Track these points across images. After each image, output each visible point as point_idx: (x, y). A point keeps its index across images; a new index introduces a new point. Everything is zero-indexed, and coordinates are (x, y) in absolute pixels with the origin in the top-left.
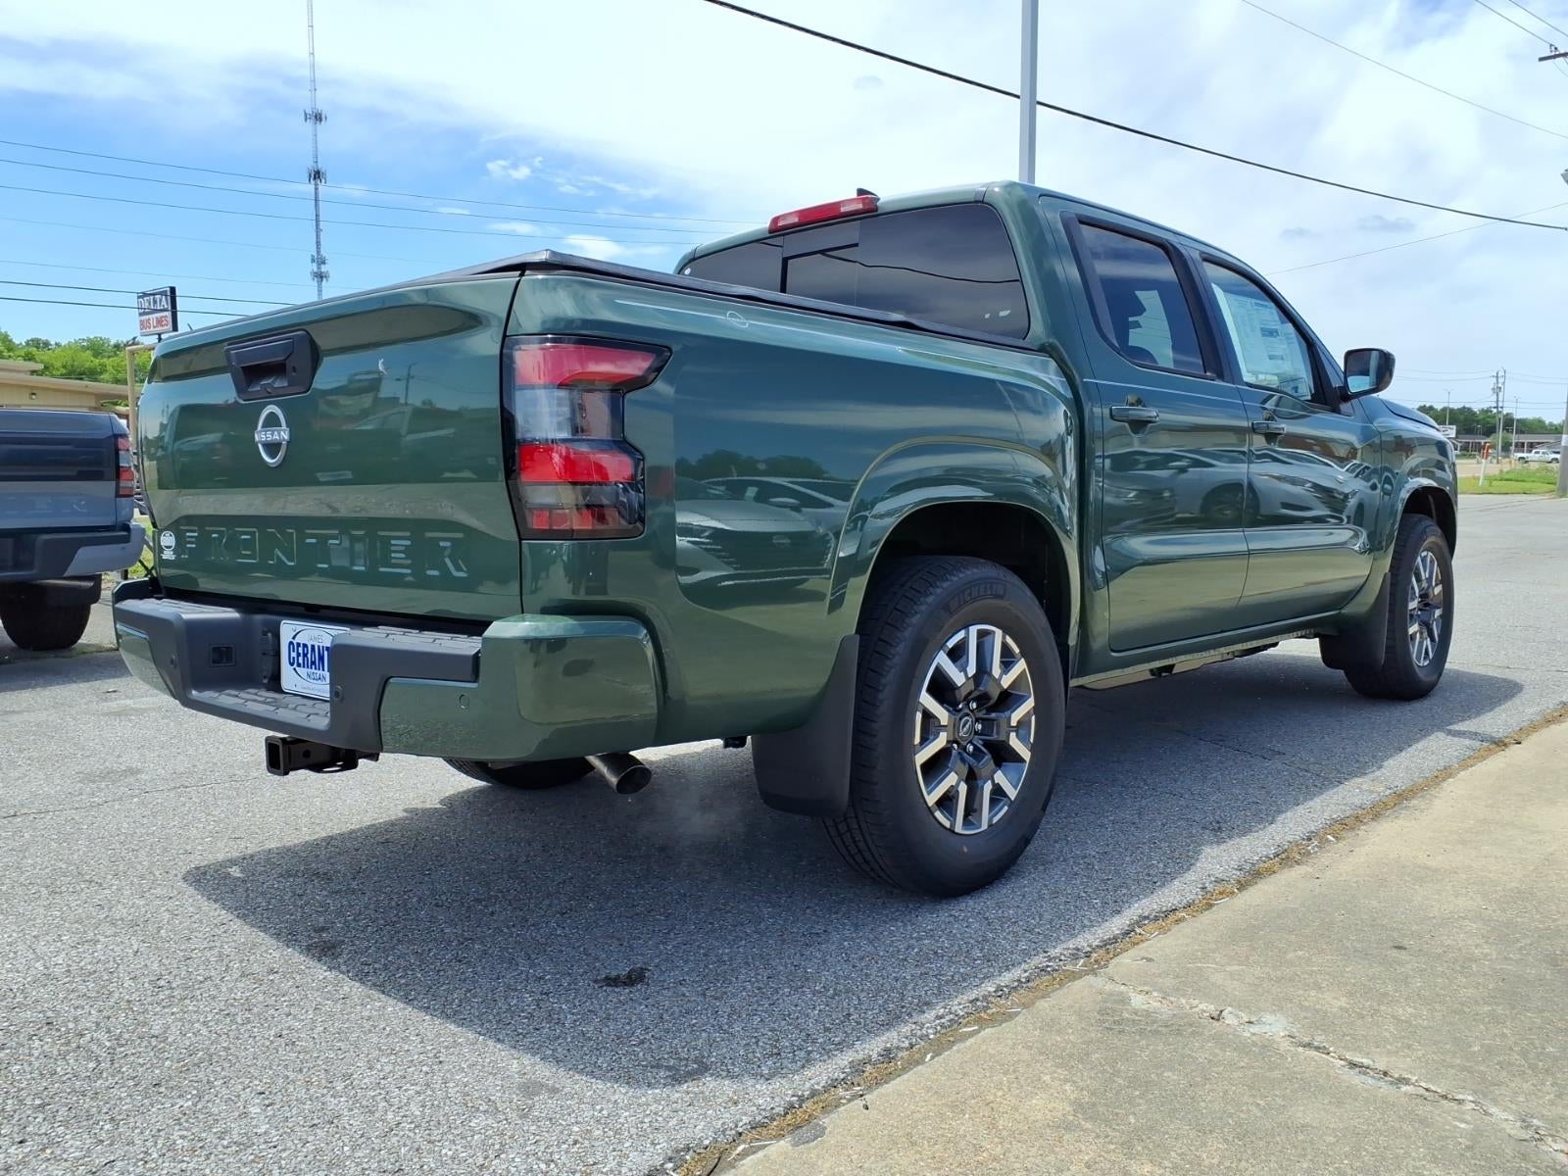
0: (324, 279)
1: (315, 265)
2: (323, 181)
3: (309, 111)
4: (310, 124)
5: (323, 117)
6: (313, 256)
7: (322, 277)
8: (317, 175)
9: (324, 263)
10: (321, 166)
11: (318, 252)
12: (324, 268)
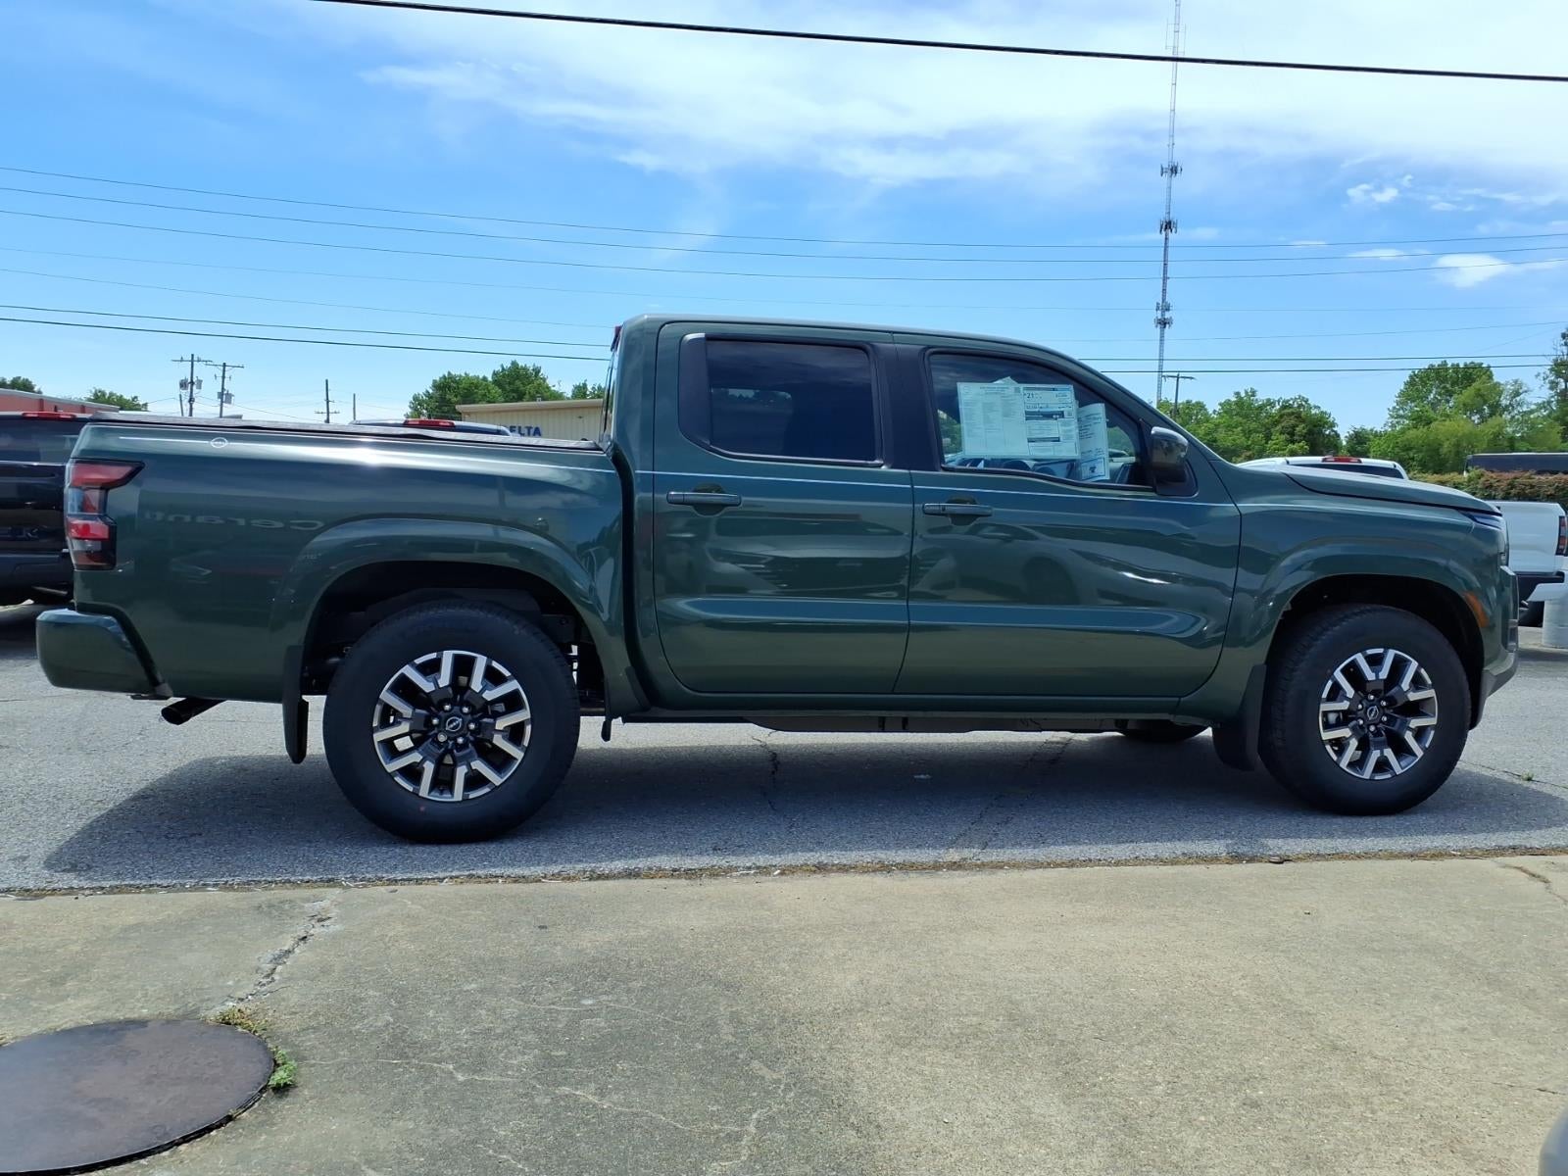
0: (1167, 326)
1: (1159, 312)
2: (1174, 230)
3: (1165, 166)
4: (1166, 176)
5: (1179, 169)
6: (1158, 304)
7: (1165, 324)
8: (1168, 226)
9: (1168, 310)
10: (1173, 217)
11: (1163, 300)
12: (1167, 315)
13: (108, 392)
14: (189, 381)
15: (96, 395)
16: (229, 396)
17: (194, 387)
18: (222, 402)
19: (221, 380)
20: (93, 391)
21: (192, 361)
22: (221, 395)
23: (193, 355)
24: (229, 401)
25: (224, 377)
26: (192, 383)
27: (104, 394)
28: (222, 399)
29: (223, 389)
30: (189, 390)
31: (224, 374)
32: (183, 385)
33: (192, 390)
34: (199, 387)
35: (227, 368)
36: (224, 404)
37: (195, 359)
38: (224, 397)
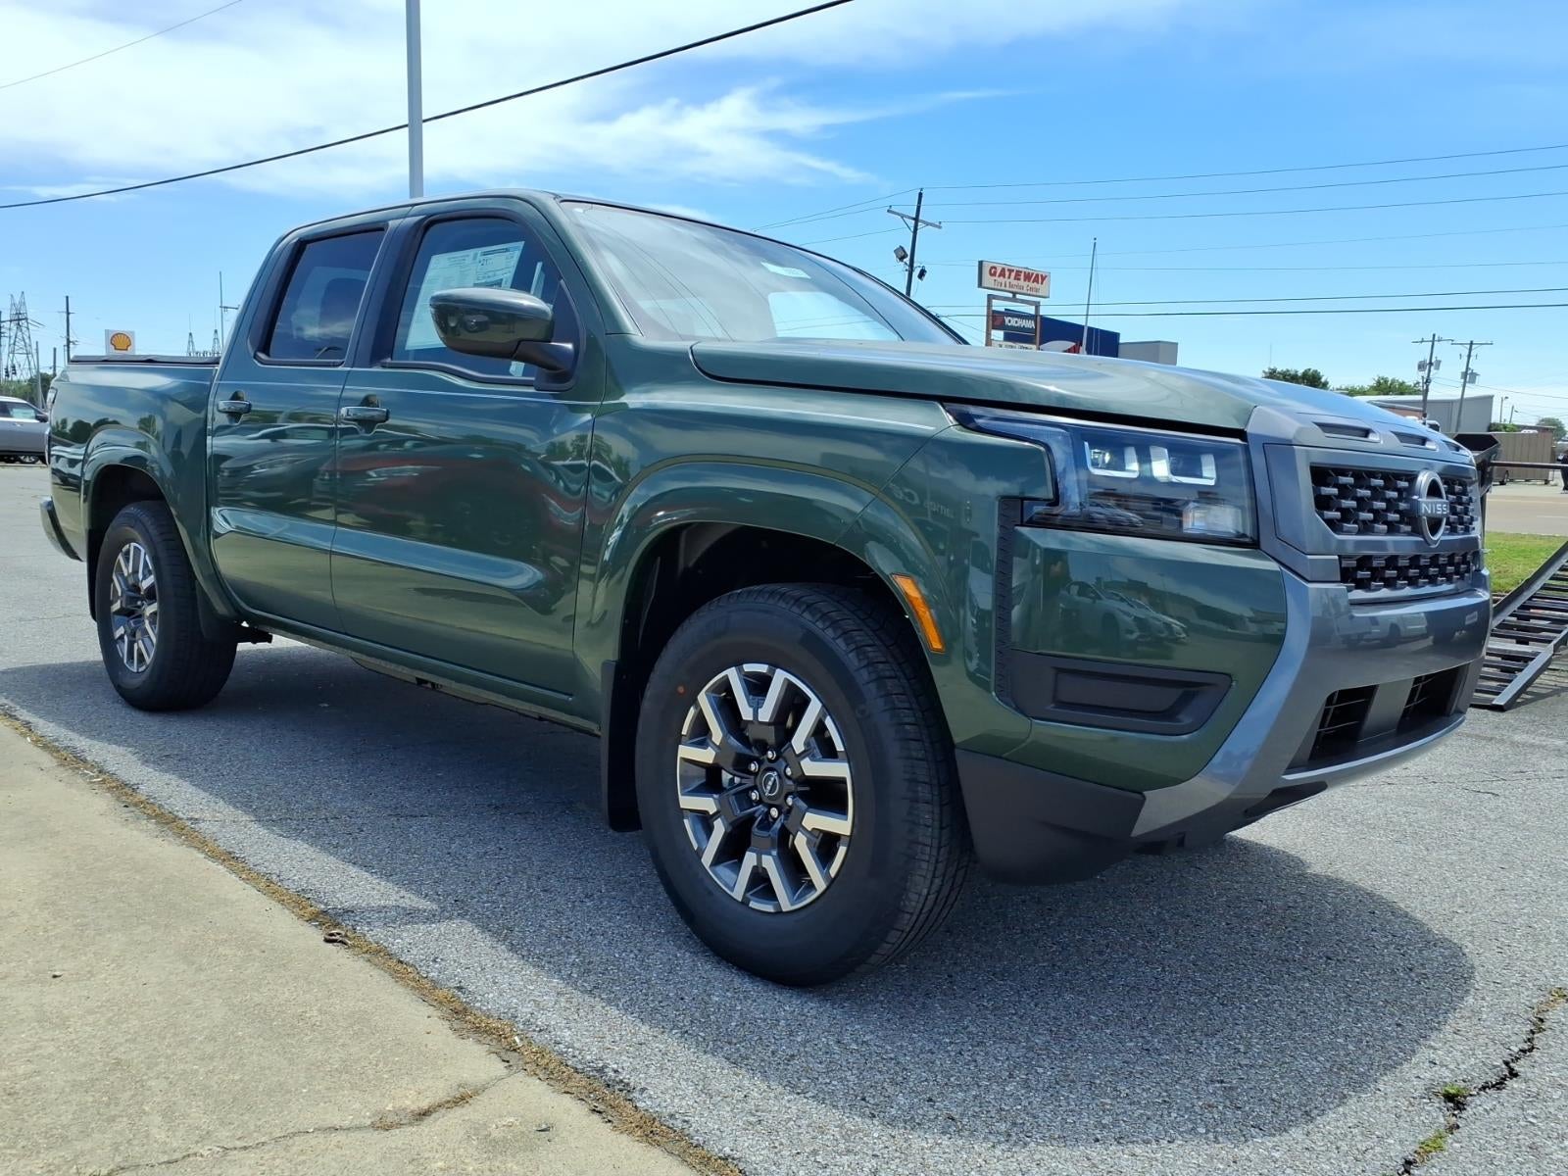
13: (1390, 379)
14: (1428, 362)
15: (1378, 382)
16: (1474, 375)
17: (1432, 368)
18: (1465, 382)
19: (1466, 358)
20: (1376, 379)
21: (1433, 341)
22: (1465, 375)
23: (1434, 335)
24: (1473, 381)
25: (1469, 356)
26: (1431, 364)
27: (1386, 382)
28: (1465, 378)
29: (1467, 368)
30: (1427, 371)
31: (1470, 352)
32: (1421, 367)
33: (1429, 371)
34: (1437, 368)
35: (1474, 346)
36: (1467, 385)
37: (1436, 338)
38: (1469, 376)
